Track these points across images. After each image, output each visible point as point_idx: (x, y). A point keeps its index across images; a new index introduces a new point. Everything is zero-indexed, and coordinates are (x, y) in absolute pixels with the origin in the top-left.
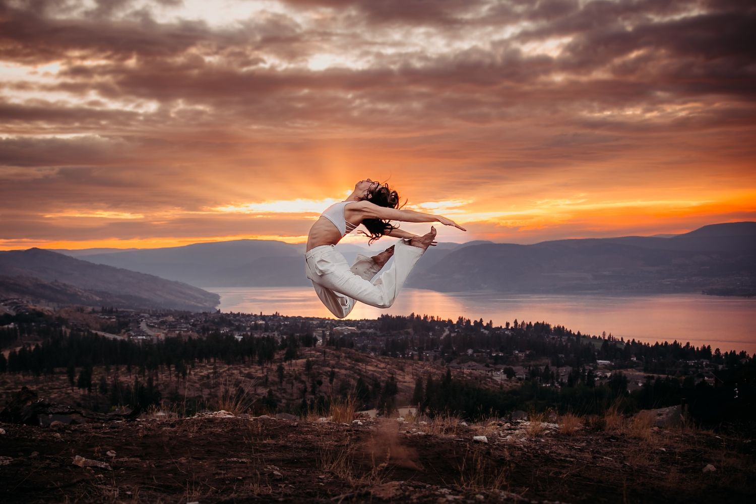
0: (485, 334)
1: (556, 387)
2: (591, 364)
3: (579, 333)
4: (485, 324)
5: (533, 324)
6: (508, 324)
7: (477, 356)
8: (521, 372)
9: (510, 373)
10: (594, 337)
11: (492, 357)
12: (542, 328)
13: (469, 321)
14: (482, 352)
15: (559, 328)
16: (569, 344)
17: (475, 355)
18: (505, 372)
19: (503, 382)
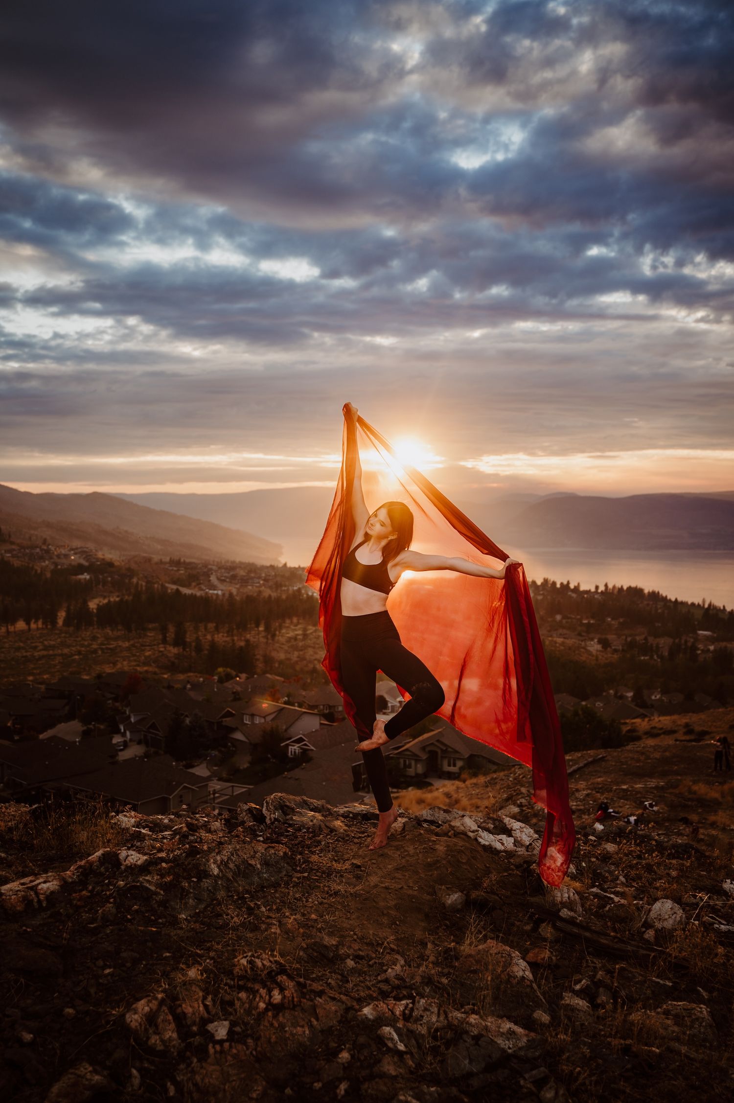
0: (573, 597)
1: (655, 660)
2: (691, 635)
3: (676, 599)
4: (572, 586)
5: (625, 588)
6: (597, 587)
7: (567, 622)
8: (617, 642)
9: (605, 644)
10: (693, 604)
11: (582, 624)
12: (636, 592)
13: (554, 583)
14: (571, 618)
15: (653, 593)
16: (666, 611)
17: (564, 621)
18: (599, 642)
19: (598, 653)
